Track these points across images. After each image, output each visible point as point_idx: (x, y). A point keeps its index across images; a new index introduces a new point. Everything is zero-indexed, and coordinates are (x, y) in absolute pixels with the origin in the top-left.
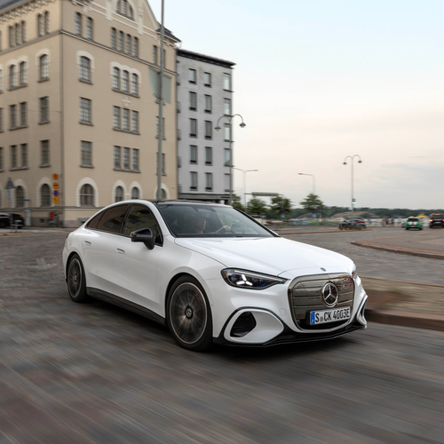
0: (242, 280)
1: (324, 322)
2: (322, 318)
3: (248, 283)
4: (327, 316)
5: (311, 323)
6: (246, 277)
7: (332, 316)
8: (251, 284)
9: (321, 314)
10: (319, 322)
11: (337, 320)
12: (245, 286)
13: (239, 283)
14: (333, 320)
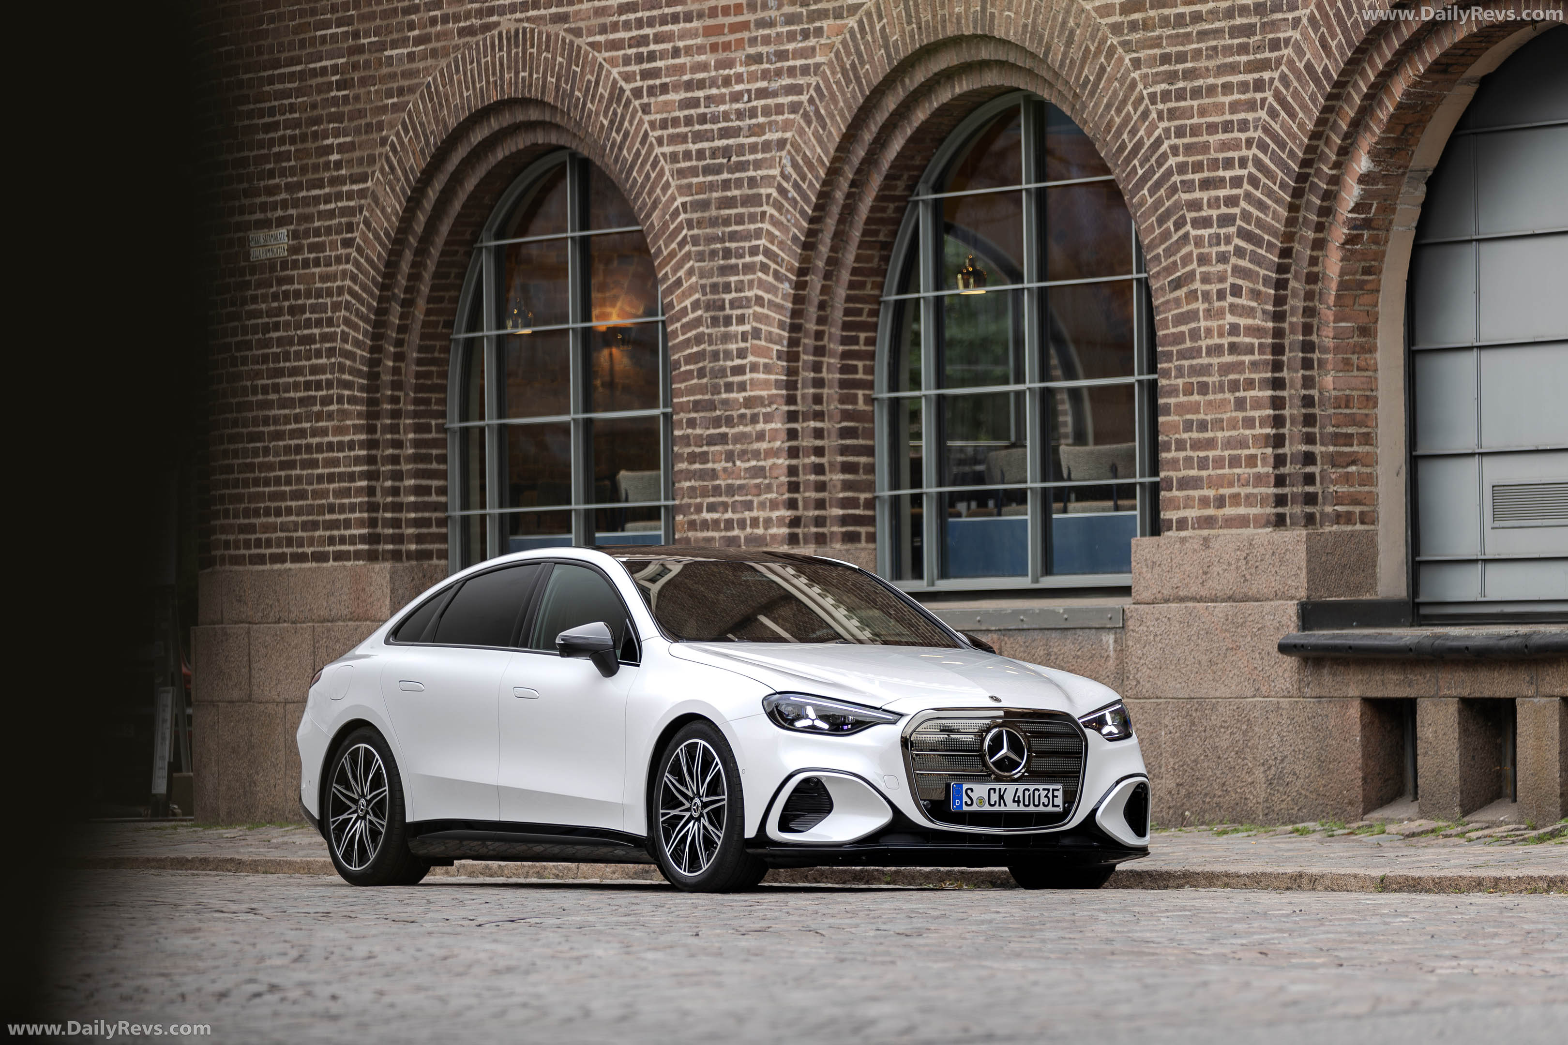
0: (807, 717)
1: (987, 808)
2: (981, 799)
3: (820, 724)
4: (995, 797)
5: (953, 808)
6: (816, 711)
7: (1009, 797)
8: (825, 726)
9: (980, 790)
10: (975, 808)
11: (1022, 808)
12: (813, 729)
13: (799, 724)
14: (1012, 807)
